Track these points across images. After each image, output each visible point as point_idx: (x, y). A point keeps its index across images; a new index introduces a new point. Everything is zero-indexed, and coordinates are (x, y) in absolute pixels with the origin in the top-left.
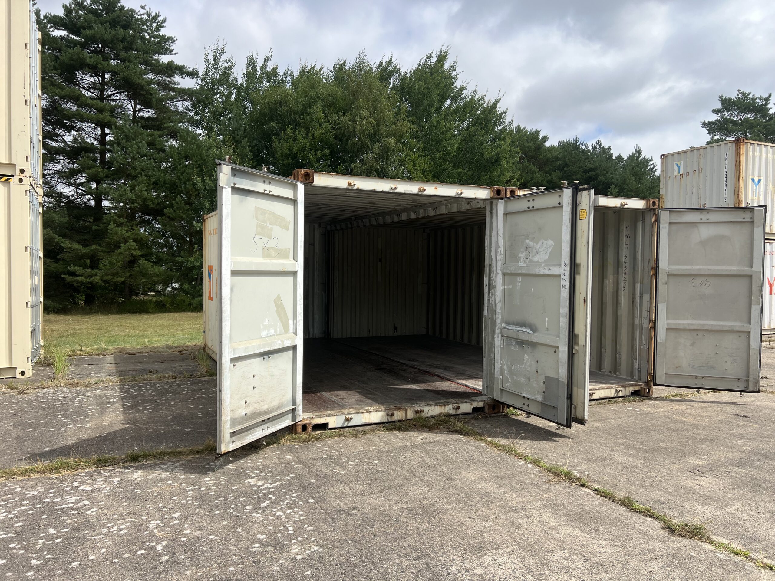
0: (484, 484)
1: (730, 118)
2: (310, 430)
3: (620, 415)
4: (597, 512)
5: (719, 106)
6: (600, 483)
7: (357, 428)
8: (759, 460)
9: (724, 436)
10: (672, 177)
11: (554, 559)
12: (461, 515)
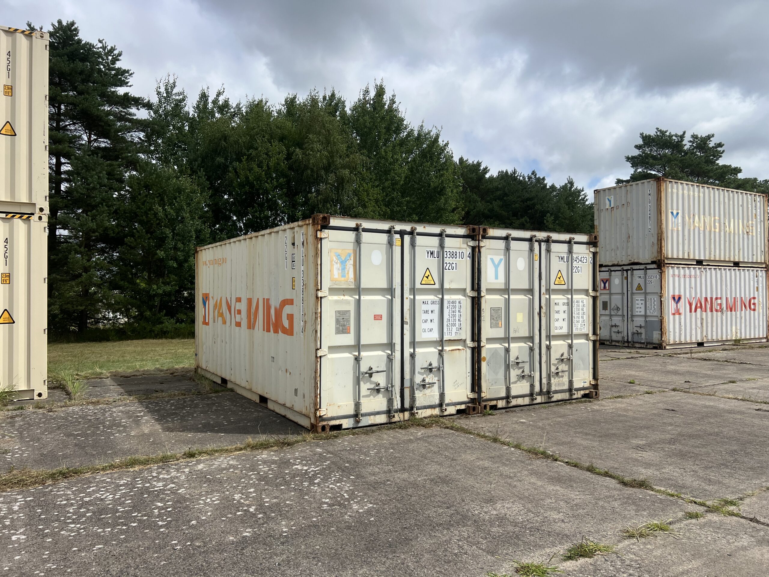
0: (481, 462)
1: (650, 153)
2: (328, 430)
3: (576, 412)
4: (570, 476)
5: (640, 142)
6: (568, 458)
7: (365, 428)
8: (685, 439)
9: (658, 424)
10: (604, 210)
11: (545, 504)
12: (471, 481)
